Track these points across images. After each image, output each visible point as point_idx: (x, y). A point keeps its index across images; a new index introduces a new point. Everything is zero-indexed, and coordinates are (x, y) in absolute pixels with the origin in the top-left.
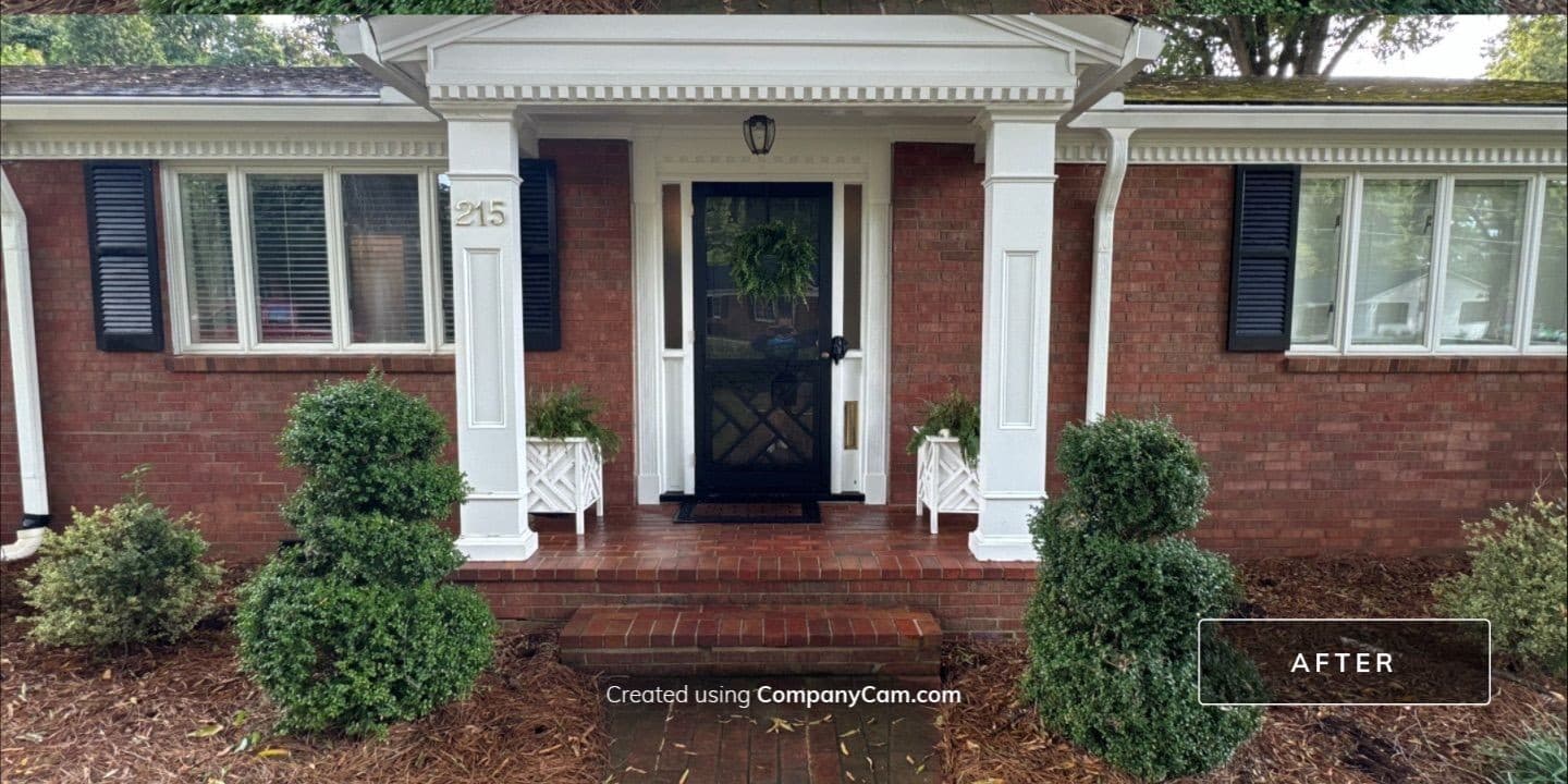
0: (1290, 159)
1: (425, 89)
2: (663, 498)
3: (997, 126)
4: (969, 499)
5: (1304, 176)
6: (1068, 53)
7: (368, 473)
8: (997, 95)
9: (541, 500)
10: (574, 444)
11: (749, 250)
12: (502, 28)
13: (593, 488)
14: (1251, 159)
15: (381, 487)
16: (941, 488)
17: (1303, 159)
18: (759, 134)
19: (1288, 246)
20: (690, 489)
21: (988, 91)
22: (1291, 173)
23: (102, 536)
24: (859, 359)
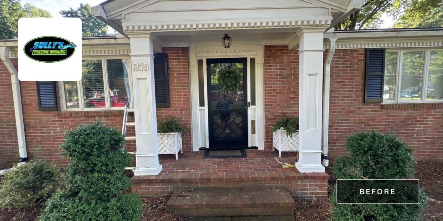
0: (382, 46)
1: (122, 28)
2: (200, 149)
3: (305, 34)
4: (290, 147)
5: (387, 51)
6: (328, 9)
7: (90, 160)
8: (305, 23)
9: (165, 150)
10: (175, 134)
11: (223, 77)
12: (145, 8)
13: (180, 146)
14: (371, 47)
15: (95, 165)
16: (282, 145)
17: (386, 46)
18: (227, 41)
19: (382, 72)
20: (208, 147)
21: (303, 22)
22: (383, 50)
23: (22, 172)
24: (256, 108)
